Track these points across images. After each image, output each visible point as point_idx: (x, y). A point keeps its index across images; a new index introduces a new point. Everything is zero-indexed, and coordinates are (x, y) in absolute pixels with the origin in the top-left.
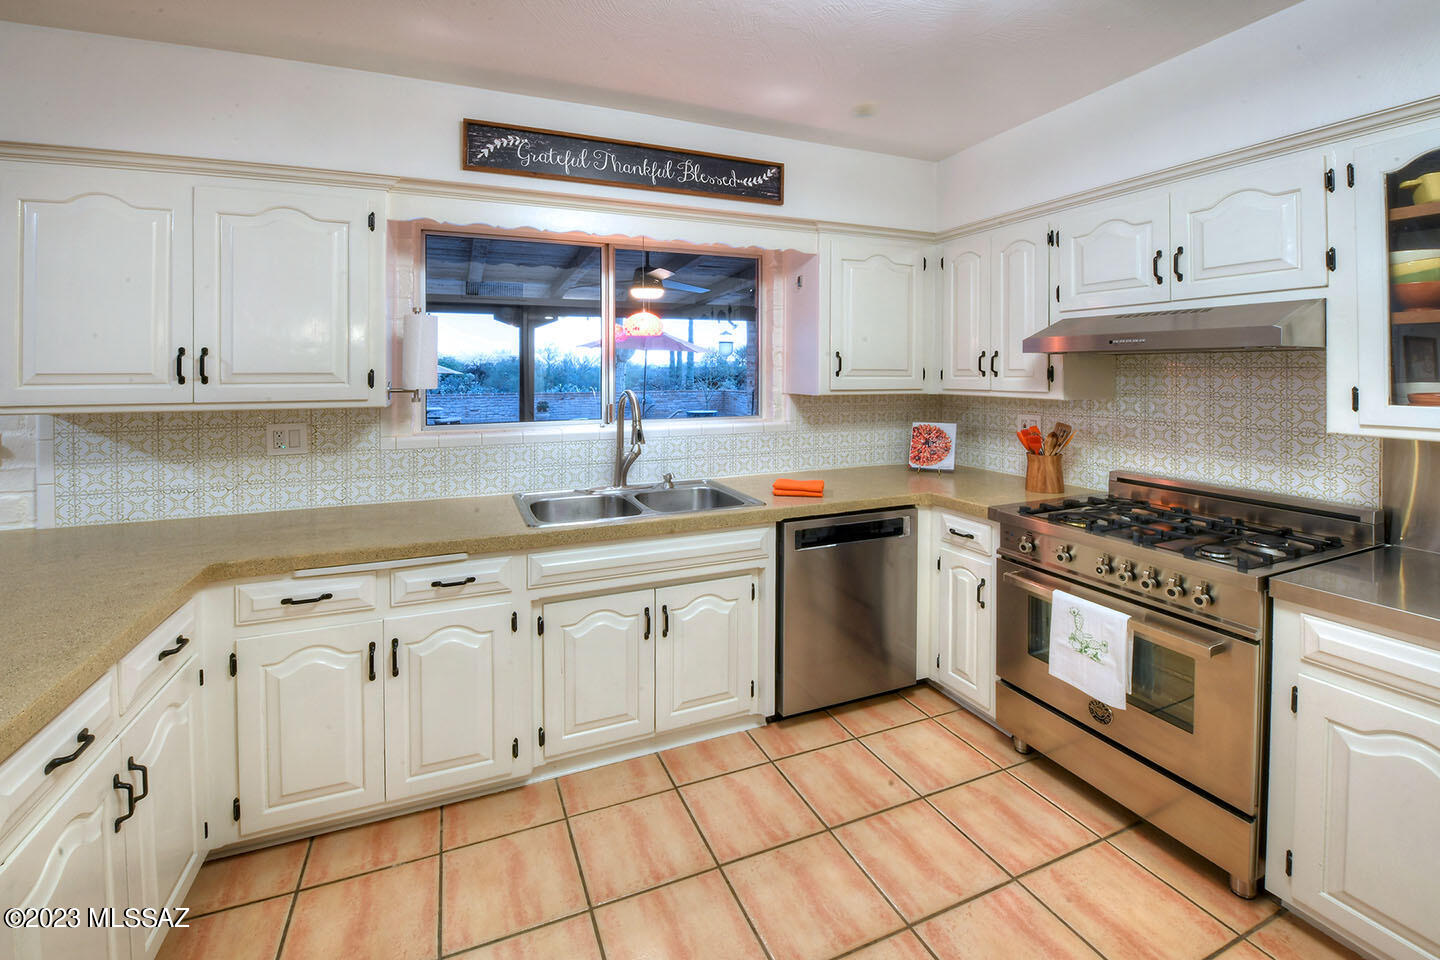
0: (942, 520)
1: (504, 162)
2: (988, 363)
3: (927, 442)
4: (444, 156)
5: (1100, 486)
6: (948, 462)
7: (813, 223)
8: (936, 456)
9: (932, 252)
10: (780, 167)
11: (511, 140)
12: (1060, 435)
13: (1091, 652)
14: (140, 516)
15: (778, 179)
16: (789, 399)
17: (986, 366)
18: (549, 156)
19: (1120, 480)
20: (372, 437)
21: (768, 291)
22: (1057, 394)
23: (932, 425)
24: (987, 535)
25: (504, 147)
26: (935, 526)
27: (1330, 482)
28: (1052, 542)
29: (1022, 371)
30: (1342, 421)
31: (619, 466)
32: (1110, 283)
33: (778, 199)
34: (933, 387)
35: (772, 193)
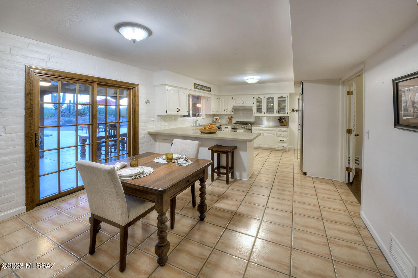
1: (196, 88)
2: (225, 110)
3: (216, 120)
4: (192, 87)
5: (235, 122)
6: (219, 122)
7: (212, 94)
9: (219, 97)
10: (211, 88)
11: (197, 85)
12: (232, 117)
15: (211, 89)
16: (205, 115)
22: (233, 113)
23: (217, 117)
24: (229, 127)
25: (197, 86)
26: (223, 127)
27: (252, 120)
28: (236, 126)
29: (229, 111)
30: (254, 115)
31: (196, 122)
32: (238, 103)
33: (211, 92)
34: (218, 113)
35: (210, 91)
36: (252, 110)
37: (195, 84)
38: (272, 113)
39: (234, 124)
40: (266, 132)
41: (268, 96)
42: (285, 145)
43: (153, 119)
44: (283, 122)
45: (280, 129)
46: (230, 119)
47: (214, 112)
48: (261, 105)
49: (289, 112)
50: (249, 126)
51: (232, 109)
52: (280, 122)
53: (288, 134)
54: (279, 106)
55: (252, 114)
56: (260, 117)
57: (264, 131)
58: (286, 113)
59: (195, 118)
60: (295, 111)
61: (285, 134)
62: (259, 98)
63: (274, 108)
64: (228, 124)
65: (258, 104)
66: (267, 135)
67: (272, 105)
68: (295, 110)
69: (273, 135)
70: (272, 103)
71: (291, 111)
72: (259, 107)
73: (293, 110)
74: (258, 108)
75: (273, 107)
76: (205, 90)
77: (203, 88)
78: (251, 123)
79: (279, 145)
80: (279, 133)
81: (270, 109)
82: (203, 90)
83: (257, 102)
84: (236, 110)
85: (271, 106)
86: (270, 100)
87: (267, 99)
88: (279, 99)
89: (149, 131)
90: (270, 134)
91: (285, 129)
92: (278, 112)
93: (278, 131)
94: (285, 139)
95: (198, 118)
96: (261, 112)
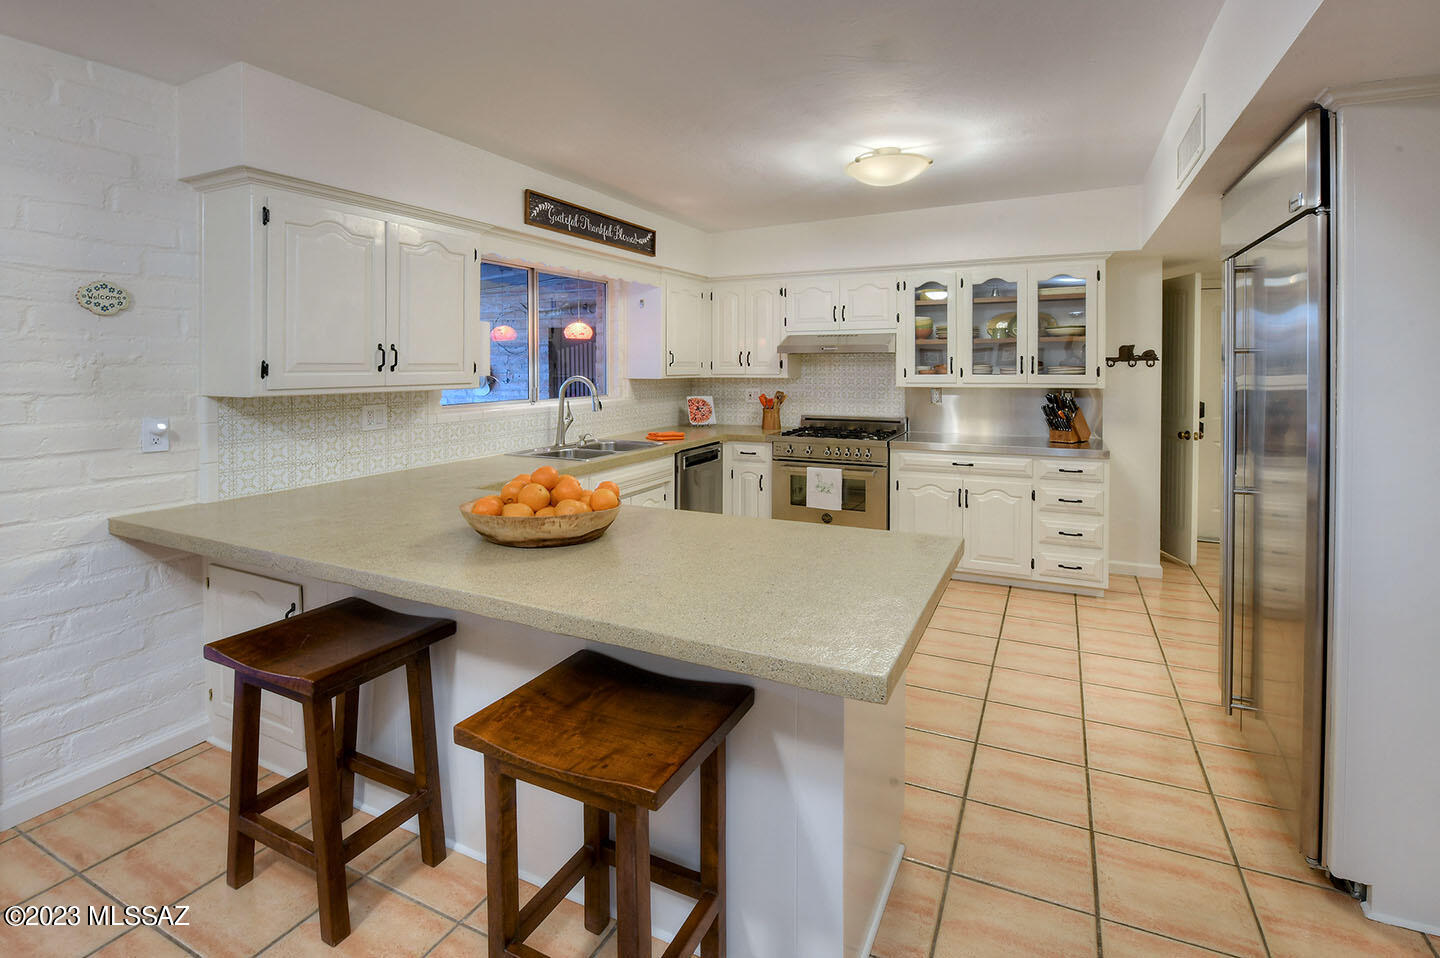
0: (733, 448)
1: (542, 221)
2: (744, 359)
3: (698, 408)
4: (512, 212)
5: (796, 424)
6: (712, 420)
7: (660, 267)
8: (705, 417)
9: (707, 288)
10: (654, 233)
11: (546, 206)
12: (780, 397)
13: (826, 490)
14: (280, 487)
15: (653, 240)
16: (628, 383)
17: (744, 360)
18: (561, 218)
19: (807, 419)
20: (423, 415)
21: (612, 307)
22: (784, 374)
23: (699, 397)
24: (764, 451)
25: (543, 210)
26: (729, 453)
27: (889, 409)
28: (801, 446)
29: (765, 363)
30: (901, 382)
31: (562, 430)
32: (812, 319)
33: (653, 253)
34: (706, 373)
35: (650, 249)
36: (890, 357)
37: (532, 197)
38: (1002, 372)
39: (788, 433)
40: (970, 482)
41: (980, 276)
42: (1089, 560)
43: (162, 426)
44: (1069, 424)
45: (1053, 465)
46: (771, 405)
47: (681, 371)
48: (941, 325)
49: (1103, 364)
50: (871, 446)
51: (781, 349)
52: (1053, 425)
53: (1107, 498)
54: (1043, 333)
55: (892, 375)
56: (936, 396)
57: (958, 478)
58: (1091, 369)
59: (555, 404)
60: (1140, 358)
61: (1087, 493)
62: (931, 285)
63: (1014, 344)
64: (759, 433)
65: (924, 320)
66: (981, 499)
67: (1002, 325)
68: (1138, 352)
69: (1012, 501)
70: (1001, 318)
71: (1115, 360)
72: (929, 336)
73: (1126, 354)
74: (922, 342)
75: (1010, 333)
76: (610, 241)
77: (593, 229)
78: (885, 431)
79: (1051, 558)
80: (1051, 491)
81: (992, 351)
82: (597, 238)
83: (921, 309)
84: (800, 355)
85: (995, 331)
86: (993, 298)
87: (978, 291)
88: (1046, 292)
89: (114, 515)
90: (996, 495)
91: (1090, 466)
92: (1040, 364)
93: (1043, 478)
94: (1089, 526)
95: (575, 403)
96: (938, 369)
